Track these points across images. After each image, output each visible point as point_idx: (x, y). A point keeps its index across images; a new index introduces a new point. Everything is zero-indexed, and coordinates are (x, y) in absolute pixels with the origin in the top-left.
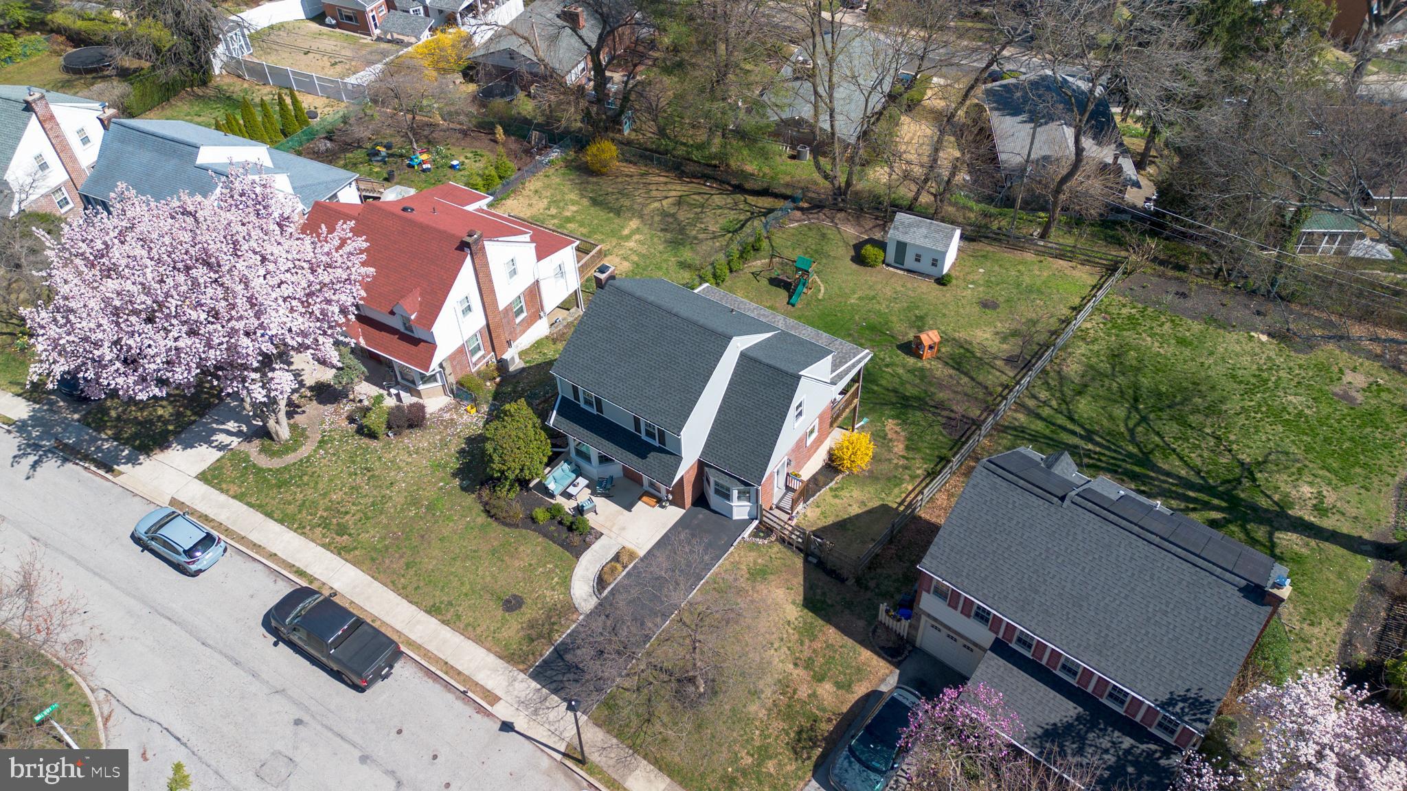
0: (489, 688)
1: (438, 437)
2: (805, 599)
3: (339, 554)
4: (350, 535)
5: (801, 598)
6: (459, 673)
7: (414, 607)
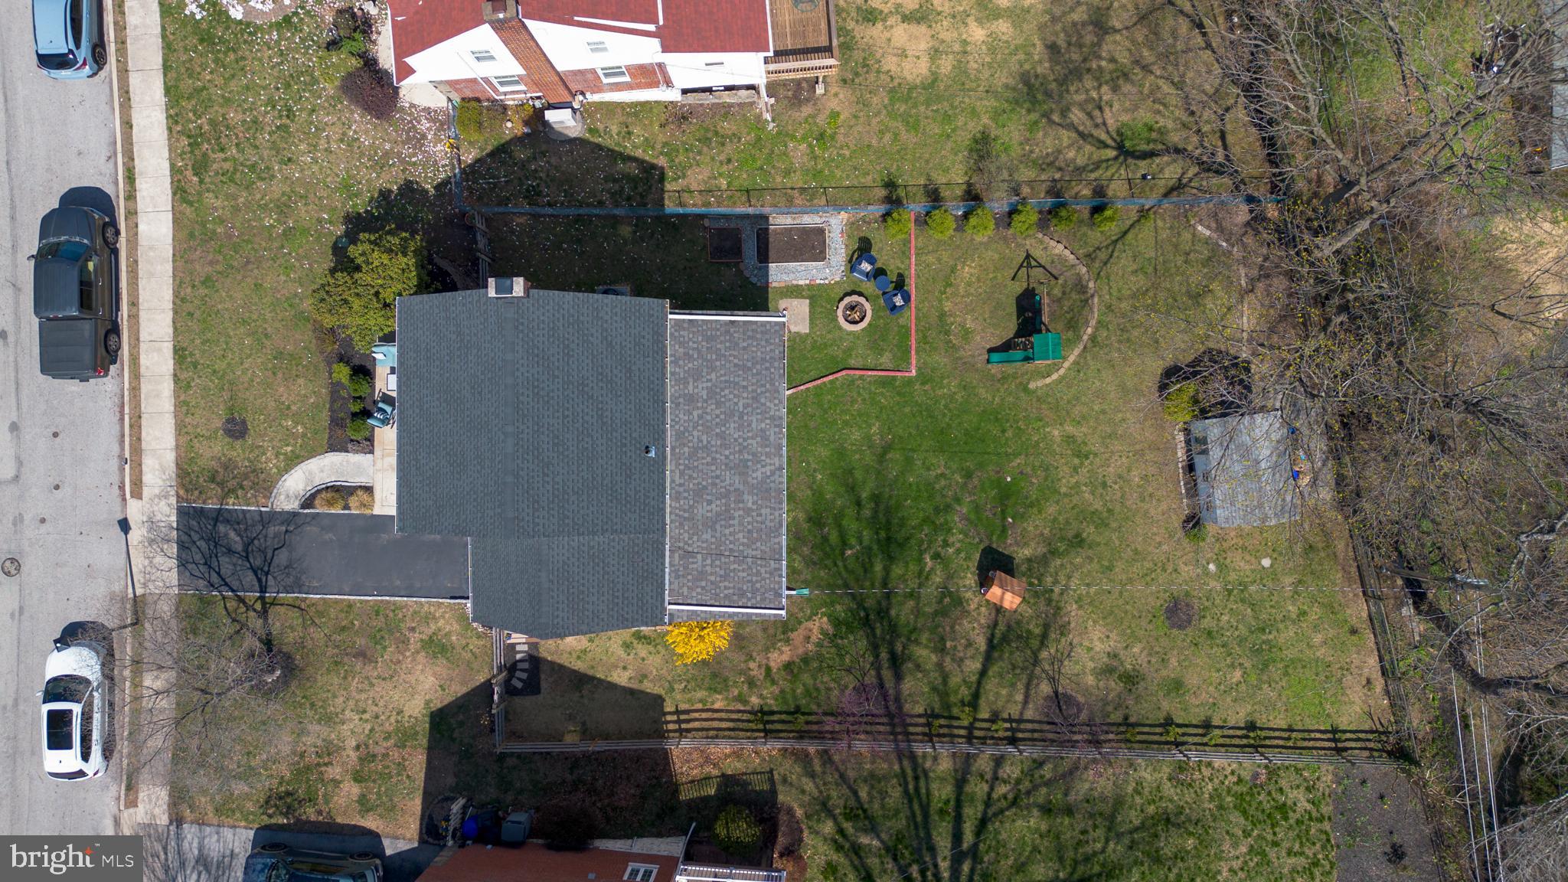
0: (144, 479)
1: (387, 146)
2: (441, 710)
3: (174, 194)
4: (201, 182)
5: (439, 706)
6: (139, 439)
7: (170, 330)
